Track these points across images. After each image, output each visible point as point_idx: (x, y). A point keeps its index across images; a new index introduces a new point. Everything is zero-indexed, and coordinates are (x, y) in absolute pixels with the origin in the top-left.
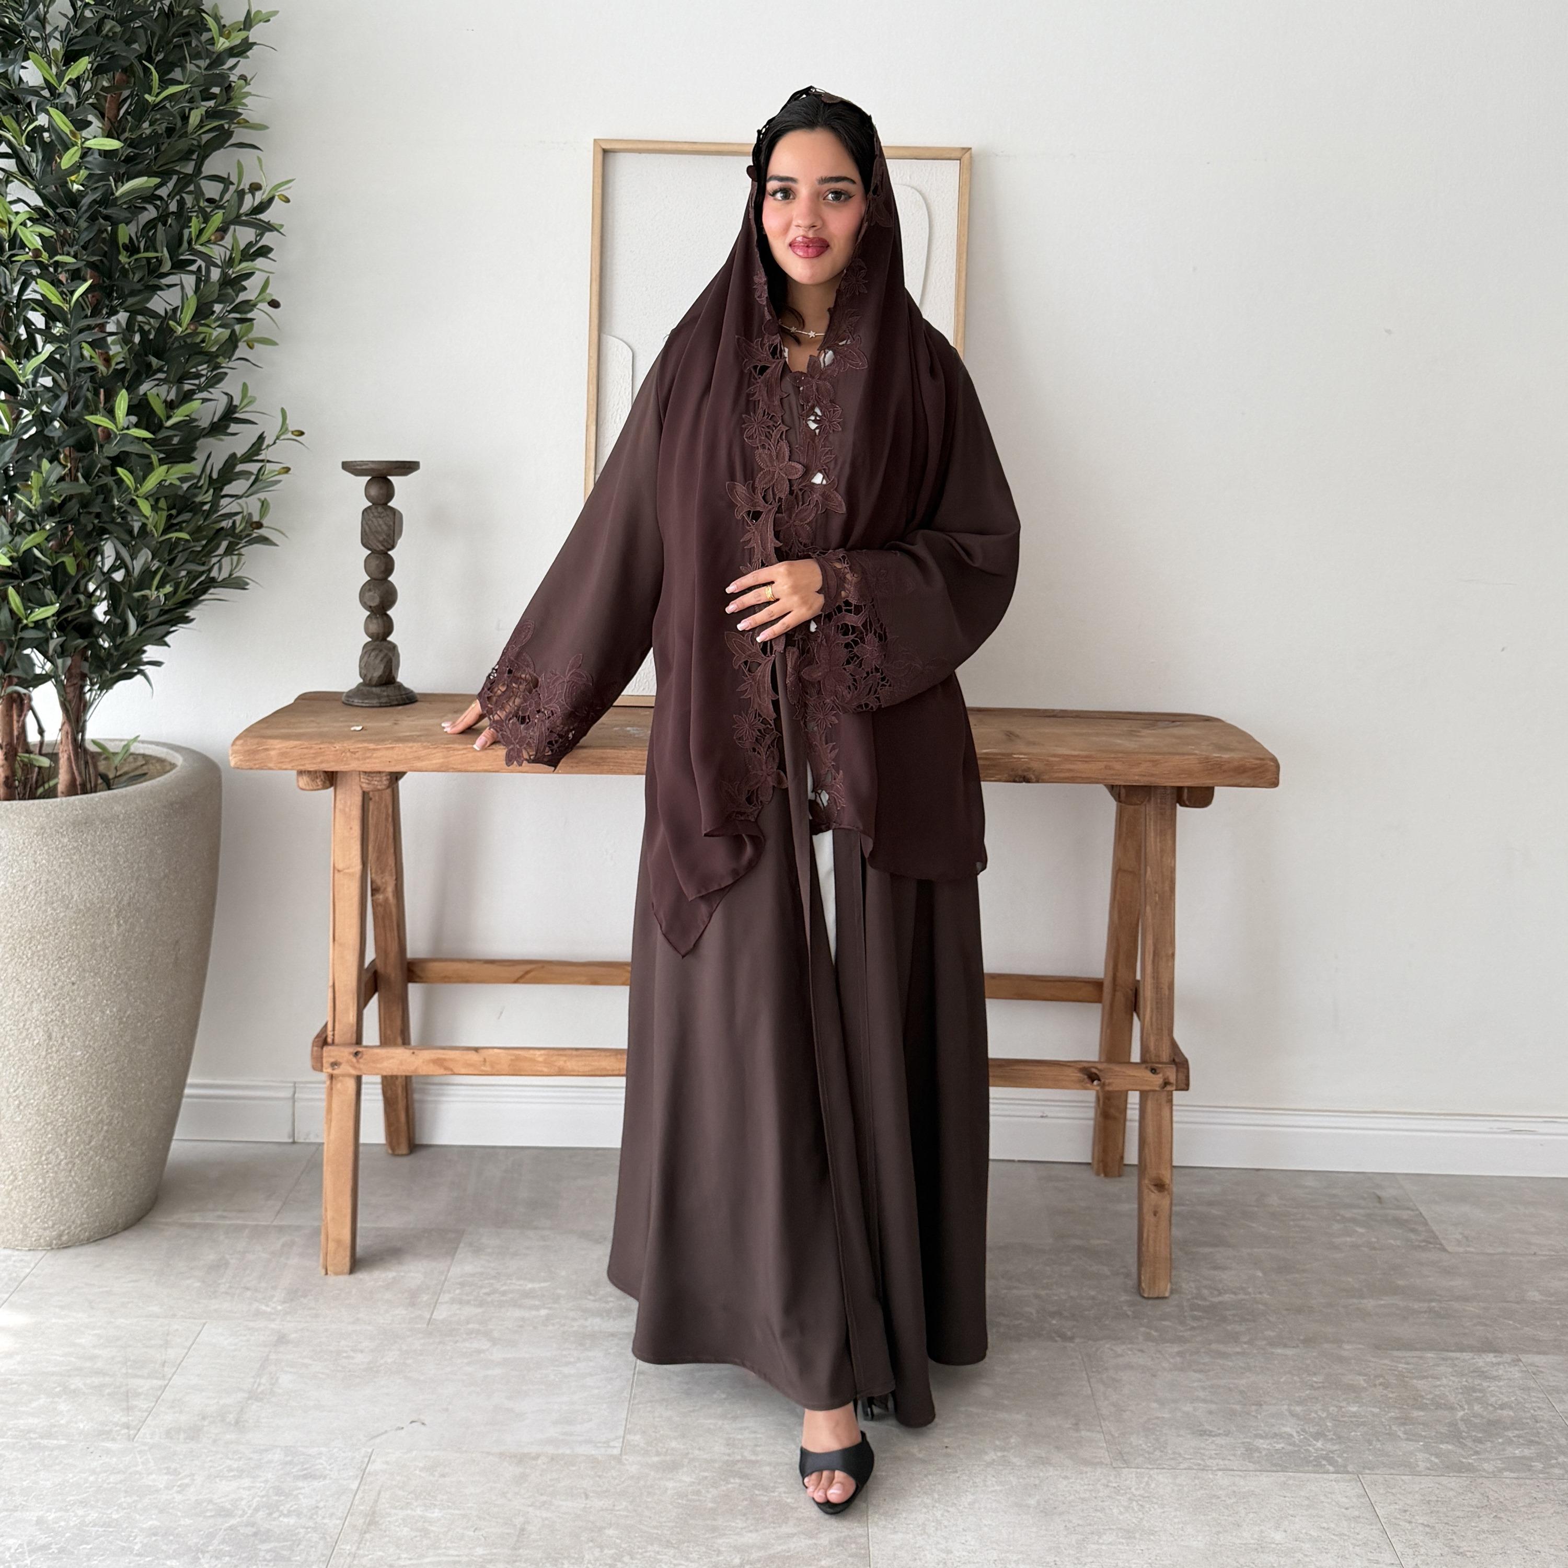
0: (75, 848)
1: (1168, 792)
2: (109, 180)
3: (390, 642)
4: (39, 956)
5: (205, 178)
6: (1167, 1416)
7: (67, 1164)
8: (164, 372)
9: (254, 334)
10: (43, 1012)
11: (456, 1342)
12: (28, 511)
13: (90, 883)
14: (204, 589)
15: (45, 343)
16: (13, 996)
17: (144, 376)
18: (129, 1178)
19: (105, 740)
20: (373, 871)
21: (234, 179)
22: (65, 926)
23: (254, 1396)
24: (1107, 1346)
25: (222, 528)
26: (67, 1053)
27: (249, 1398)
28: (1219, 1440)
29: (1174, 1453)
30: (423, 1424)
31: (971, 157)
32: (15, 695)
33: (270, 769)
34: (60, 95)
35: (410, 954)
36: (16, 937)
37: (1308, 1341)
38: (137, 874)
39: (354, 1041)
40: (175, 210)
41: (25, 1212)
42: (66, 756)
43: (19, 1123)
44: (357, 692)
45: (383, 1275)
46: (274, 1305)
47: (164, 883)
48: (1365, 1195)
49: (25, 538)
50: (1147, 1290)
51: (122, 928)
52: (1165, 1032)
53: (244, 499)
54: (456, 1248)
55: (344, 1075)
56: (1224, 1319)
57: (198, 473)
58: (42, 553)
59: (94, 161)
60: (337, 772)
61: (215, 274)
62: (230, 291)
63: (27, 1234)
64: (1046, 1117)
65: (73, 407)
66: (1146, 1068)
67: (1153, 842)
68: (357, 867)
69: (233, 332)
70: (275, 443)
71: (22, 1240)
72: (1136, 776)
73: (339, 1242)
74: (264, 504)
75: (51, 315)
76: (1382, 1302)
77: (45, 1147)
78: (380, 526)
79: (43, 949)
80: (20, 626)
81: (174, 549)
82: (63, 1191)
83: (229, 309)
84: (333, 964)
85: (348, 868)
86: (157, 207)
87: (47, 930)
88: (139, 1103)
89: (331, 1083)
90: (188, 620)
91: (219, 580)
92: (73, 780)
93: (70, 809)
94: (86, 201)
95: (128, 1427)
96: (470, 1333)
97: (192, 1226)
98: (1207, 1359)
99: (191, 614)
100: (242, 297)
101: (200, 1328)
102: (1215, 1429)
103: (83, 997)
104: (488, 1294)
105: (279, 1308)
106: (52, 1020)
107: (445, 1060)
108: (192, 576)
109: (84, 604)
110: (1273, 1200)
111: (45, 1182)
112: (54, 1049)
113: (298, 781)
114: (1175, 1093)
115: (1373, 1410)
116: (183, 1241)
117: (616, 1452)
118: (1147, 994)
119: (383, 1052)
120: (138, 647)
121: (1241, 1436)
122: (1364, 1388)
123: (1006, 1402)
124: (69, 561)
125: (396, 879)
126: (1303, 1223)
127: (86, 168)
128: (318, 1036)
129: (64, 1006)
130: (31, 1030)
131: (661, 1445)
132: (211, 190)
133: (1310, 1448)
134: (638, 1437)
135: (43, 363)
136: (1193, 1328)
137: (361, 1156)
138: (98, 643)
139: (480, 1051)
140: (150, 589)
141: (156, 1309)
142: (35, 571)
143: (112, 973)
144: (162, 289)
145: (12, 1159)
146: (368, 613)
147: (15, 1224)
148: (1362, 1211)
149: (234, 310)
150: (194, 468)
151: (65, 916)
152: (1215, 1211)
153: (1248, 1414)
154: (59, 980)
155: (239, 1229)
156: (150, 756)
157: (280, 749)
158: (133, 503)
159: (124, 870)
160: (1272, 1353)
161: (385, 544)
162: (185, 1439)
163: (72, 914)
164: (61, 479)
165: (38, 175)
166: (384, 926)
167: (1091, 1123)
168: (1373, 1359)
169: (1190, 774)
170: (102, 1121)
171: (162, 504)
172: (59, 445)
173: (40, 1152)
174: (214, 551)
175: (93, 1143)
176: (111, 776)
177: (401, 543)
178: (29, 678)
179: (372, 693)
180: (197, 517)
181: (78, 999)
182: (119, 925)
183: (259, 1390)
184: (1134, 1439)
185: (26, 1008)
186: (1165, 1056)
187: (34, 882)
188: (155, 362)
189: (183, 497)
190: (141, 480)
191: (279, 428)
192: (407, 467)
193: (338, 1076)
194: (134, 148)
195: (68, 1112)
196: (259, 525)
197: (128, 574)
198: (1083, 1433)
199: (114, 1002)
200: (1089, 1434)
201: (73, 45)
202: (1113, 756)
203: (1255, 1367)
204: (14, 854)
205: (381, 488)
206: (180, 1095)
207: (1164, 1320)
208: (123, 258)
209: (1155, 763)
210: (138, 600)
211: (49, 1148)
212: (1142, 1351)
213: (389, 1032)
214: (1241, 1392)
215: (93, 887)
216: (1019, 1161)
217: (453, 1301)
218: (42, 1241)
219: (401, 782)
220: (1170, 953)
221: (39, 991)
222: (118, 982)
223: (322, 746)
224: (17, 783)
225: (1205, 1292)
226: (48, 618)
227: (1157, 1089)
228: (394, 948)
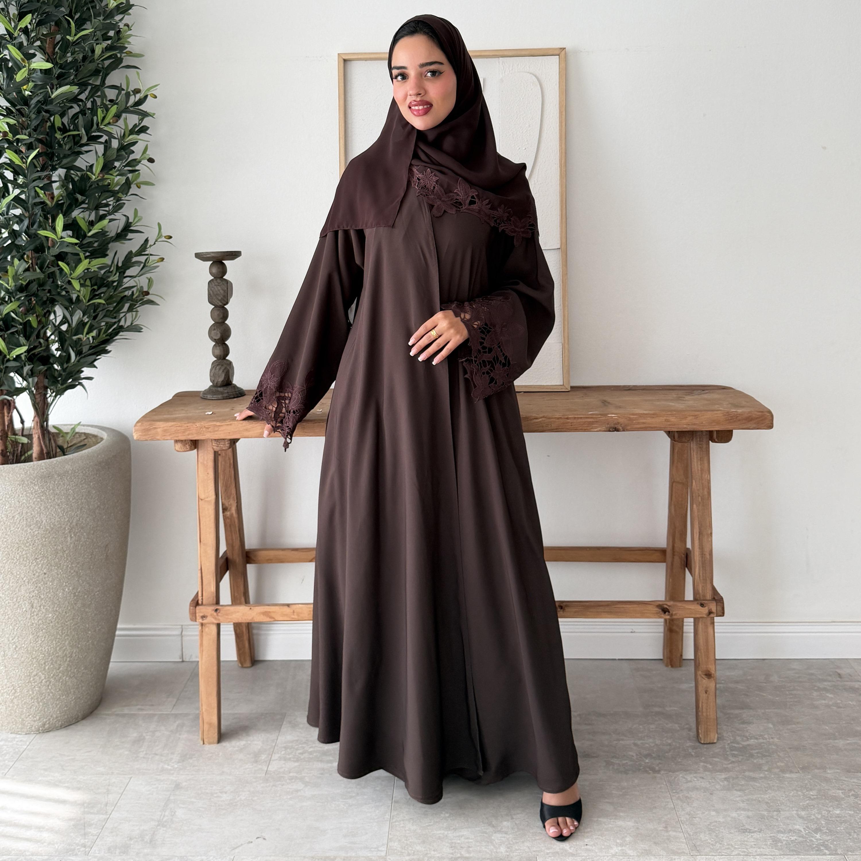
0: (42, 492)
1: (704, 434)
2: (47, 88)
3: (228, 360)
4: (24, 558)
5: (107, 87)
6: (722, 820)
7: (46, 682)
8: (86, 204)
9: (141, 179)
10: (27, 591)
11: (283, 785)
12: (7, 291)
13: (52, 513)
14: (116, 333)
15: (14, 188)
16: (9, 583)
17: (74, 206)
18: (84, 688)
19: (62, 425)
20: (223, 498)
21: (124, 87)
22: (38, 539)
23: (161, 824)
24: (681, 775)
25: (125, 296)
26: (43, 615)
27: (158, 825)
28: (756, 835)
29: (728, 845)
30: (264, 839)
31: (566, 53)
32: (6, 401)
33: (159, 440)
34: (15, 38)
35: (247, 547)
36: (9, 547)
37: (805, 769)
38: (80, 507)
39: (215, 602)
40: (90, 107)
41: (22, 711)
42: (37, 436)
43: (16, 658)
44: (209, 391)
45: (238, 744)
46: (172, 764)
47: (97, 511)
48: (831, 673)
49: (6, 306)
50: (703, 739)
51: (73, 539)
52: (708, 581)
53: (137, 278)
54: (281, 725)
55: (209, 623)
56: (752, 756)
57: (110, 263)
58: (16, 316)
59: (37, 77)
60: (198, 440)
61: (115, 144)
62: (124, 153)
63: (24, 725)
64: (634, 632)
65: (32, 227)
66: (698, 603)
67: (696, 465)
68: (213, 497)
69: (128, 179)
70: (155, 244)
71: (22, 728)
72: (685, 425)
73: (210, 724)
74: (150, 280)
75: (16, 172)
76: (848, 742)
77: (32, 673)
78: (219, 290)
79: (26, 554)
80: (6, 359)
81: (97, 309)
82: (44, 698)
83: (124, 164)
84: (200, 556)
85: (207, 498)
86: (79, 106)
87: (28, 542)
88: (88, 644)
89: (202, 628)
90: (107, 352)
91: (125, 327)
92: (42, 450)
93: (39, 469)
94: (33, 102)
95: (85, 846)
96: (291, 779)
97: (123, 716)
98: (743, 782)
99: (109, 348)
100: (132, 157)
101: (128, 781)
102: (752, 828)
103: (51, 581)
104: (302, 754)
105: (176, 766)
106: (33, 596)
107: (269, 612)
108: (109, 325)
109: (43, 345)
110: (775, 678)
111: (33, 693)
112: (35, 613)
113: (175, 446)
114: (715, 618)
115: (850, 812)
116: (117, 725)
117: (383, 854)
118: (696, 558)
119: (233, 608)
120: (78, 369)
121: (769, 833)
122: (844, 798)
123: (621, 814)
124: (32, 319)
125: (237, 502)
126: (794, 692)
127: (33, 81)
128: (193, 600)
129: (40, 587)
130: (21, 603)
131: (410, 848)
132: (111, 94)
133: (813, 839)
134: (396, 844)
135: (12, 200)
136: (733, 762)
137: (222, 669)
138: (53, 367)
139: (291, 606)
140: (83, 334)
141: (102, 769)
142: (13, 326)
143: (68, 566)
144: (83, 154)
145: (13, 680)
146: (214, 343)
147: (17, 719)
148: (829, 683)
149: (128, 165)
150: (107, 261)
151: (38, 533)
152: (740, 686)
153: (772, 817)
154: (37, 572)
155: (151, 716)
156: (88, 434)
157: (163, 428)
158: (69, 283)
159: (73, 504)
160: (783, 776)
161: (223, 302)
162: (120, 853)
163: (42, 532)
164: (27, 270)
165: (4, 87)
166: (231, 531)
167: (662, 635)
168: (846, 779)
169: (718, 423)
170: (66, 655)
171: (88, 283)
172: (25, 250)
173: (29, 676)
174: (121, 310)
175: (61, 669)
176: (65, 447)
177: (232, 301)
178: (12, 390)
179: (218, 391)
180: (110, 289)
181: (48, 583)
182: (71, 537)
183: (164, 820)
184: (702, 836)
185: (17, 590)
186: (709, 596)
187: (19, 513)
188: (79, 197)
189: (102, 278)
190: (73, 269)
191: (157, 234)
192: (234, 255)
193: (206, 624)
194: (63, 69)
195: (45, 650)
196: (147, 293)
197: (69, 325)
198: (671, 833)
199: (70, 583)
200: (674, 833)
201: (23, 8)
202: (669, 413)
203: (773, 786)
204: (6, 497)
205: (219, 268)
206: (114, 635)
207: (714, 757)
208: (58, 135)
209: (696, 417)
210: (76, 341)
211: (35, 673)
212: (703, 778)
213: (236, 594)
214: (767, 803)
215: (54, 515)
216: (619, 659)
217: (280, 759)
218: (33, 728)
219: (237, 444)
220: (709, 532)
221: (24, 579)
222: (72, 571)
223: (188, 425)
224: (8, 454)
225: (738, 738)
226: (22, 354)
227: (705, 616)
228: (237, 544)
